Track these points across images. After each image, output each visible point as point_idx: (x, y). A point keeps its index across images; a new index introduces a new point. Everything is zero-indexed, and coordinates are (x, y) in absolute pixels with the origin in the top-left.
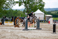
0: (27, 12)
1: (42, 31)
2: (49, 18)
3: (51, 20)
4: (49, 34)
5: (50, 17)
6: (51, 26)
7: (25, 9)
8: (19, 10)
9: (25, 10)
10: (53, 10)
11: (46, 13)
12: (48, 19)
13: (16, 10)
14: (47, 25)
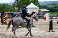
0: (18, 6)
1: (36, 29)
2: (44, 13)
3: (47, 15)
4: (44, 32)
5: (46, 12)
6: (47, 23)
7: (15, 2)
8: (7, 5)
9: (16, 4)
10: (49, 4)
11: (41, 7)
12: (44, 15)
13: (4, 4)
14: (43, 21)
